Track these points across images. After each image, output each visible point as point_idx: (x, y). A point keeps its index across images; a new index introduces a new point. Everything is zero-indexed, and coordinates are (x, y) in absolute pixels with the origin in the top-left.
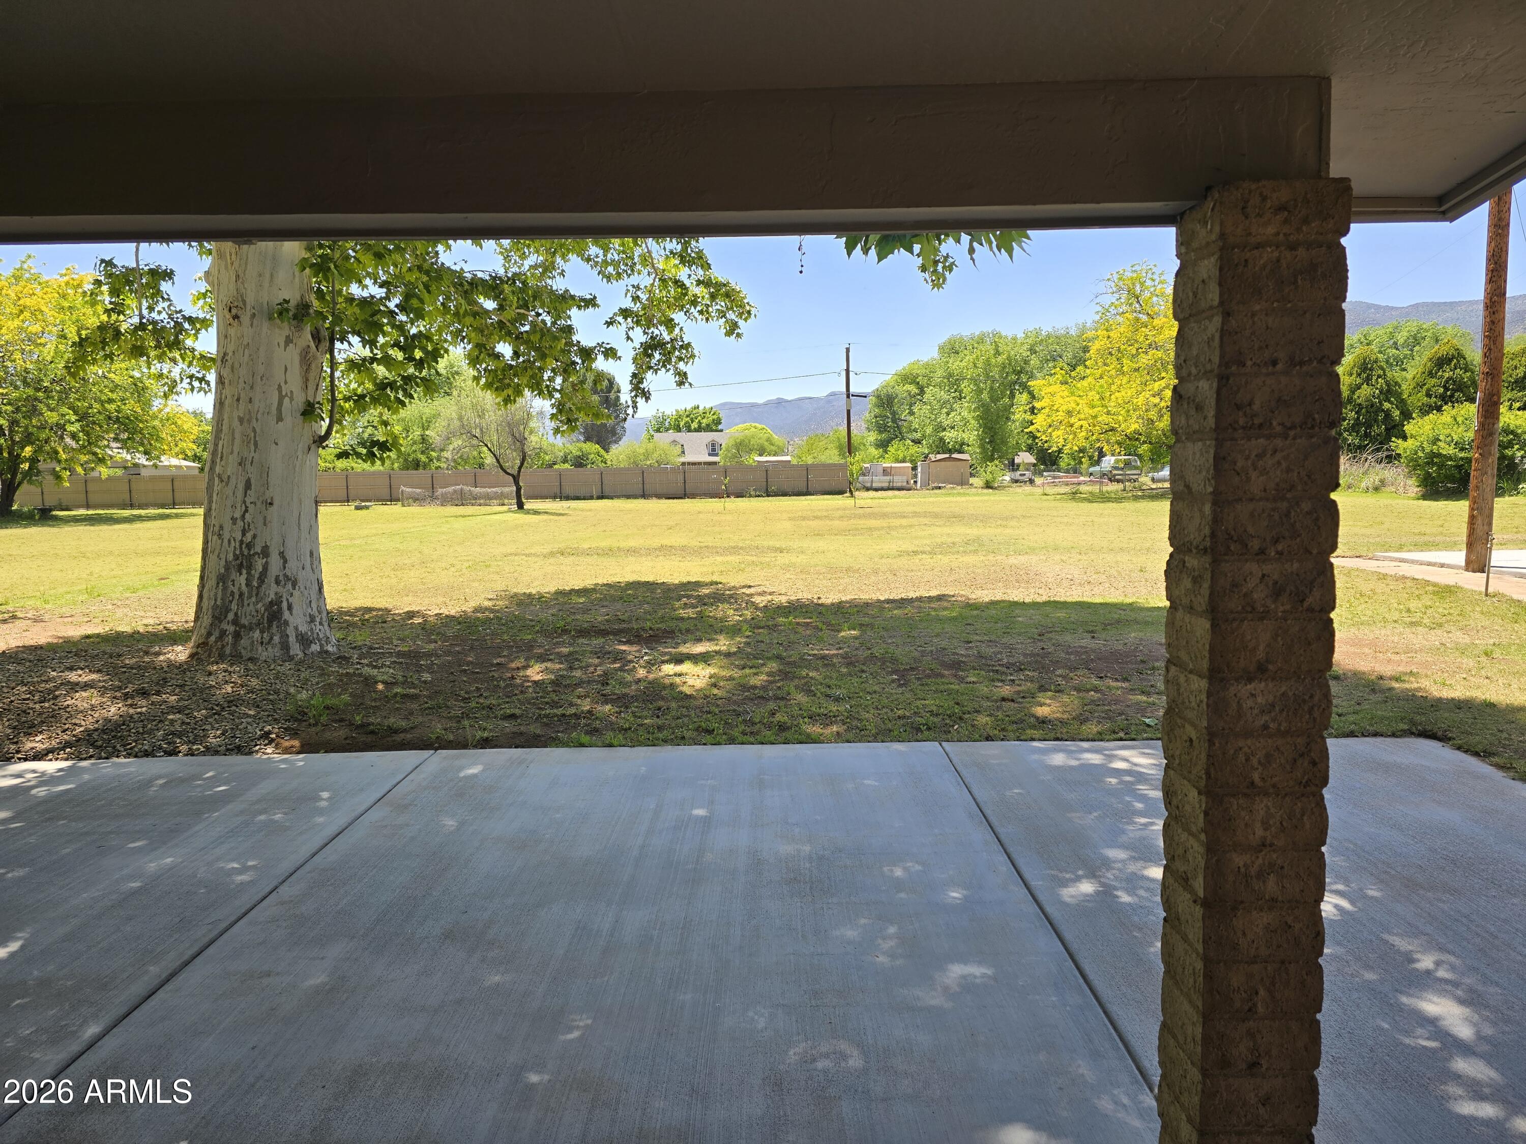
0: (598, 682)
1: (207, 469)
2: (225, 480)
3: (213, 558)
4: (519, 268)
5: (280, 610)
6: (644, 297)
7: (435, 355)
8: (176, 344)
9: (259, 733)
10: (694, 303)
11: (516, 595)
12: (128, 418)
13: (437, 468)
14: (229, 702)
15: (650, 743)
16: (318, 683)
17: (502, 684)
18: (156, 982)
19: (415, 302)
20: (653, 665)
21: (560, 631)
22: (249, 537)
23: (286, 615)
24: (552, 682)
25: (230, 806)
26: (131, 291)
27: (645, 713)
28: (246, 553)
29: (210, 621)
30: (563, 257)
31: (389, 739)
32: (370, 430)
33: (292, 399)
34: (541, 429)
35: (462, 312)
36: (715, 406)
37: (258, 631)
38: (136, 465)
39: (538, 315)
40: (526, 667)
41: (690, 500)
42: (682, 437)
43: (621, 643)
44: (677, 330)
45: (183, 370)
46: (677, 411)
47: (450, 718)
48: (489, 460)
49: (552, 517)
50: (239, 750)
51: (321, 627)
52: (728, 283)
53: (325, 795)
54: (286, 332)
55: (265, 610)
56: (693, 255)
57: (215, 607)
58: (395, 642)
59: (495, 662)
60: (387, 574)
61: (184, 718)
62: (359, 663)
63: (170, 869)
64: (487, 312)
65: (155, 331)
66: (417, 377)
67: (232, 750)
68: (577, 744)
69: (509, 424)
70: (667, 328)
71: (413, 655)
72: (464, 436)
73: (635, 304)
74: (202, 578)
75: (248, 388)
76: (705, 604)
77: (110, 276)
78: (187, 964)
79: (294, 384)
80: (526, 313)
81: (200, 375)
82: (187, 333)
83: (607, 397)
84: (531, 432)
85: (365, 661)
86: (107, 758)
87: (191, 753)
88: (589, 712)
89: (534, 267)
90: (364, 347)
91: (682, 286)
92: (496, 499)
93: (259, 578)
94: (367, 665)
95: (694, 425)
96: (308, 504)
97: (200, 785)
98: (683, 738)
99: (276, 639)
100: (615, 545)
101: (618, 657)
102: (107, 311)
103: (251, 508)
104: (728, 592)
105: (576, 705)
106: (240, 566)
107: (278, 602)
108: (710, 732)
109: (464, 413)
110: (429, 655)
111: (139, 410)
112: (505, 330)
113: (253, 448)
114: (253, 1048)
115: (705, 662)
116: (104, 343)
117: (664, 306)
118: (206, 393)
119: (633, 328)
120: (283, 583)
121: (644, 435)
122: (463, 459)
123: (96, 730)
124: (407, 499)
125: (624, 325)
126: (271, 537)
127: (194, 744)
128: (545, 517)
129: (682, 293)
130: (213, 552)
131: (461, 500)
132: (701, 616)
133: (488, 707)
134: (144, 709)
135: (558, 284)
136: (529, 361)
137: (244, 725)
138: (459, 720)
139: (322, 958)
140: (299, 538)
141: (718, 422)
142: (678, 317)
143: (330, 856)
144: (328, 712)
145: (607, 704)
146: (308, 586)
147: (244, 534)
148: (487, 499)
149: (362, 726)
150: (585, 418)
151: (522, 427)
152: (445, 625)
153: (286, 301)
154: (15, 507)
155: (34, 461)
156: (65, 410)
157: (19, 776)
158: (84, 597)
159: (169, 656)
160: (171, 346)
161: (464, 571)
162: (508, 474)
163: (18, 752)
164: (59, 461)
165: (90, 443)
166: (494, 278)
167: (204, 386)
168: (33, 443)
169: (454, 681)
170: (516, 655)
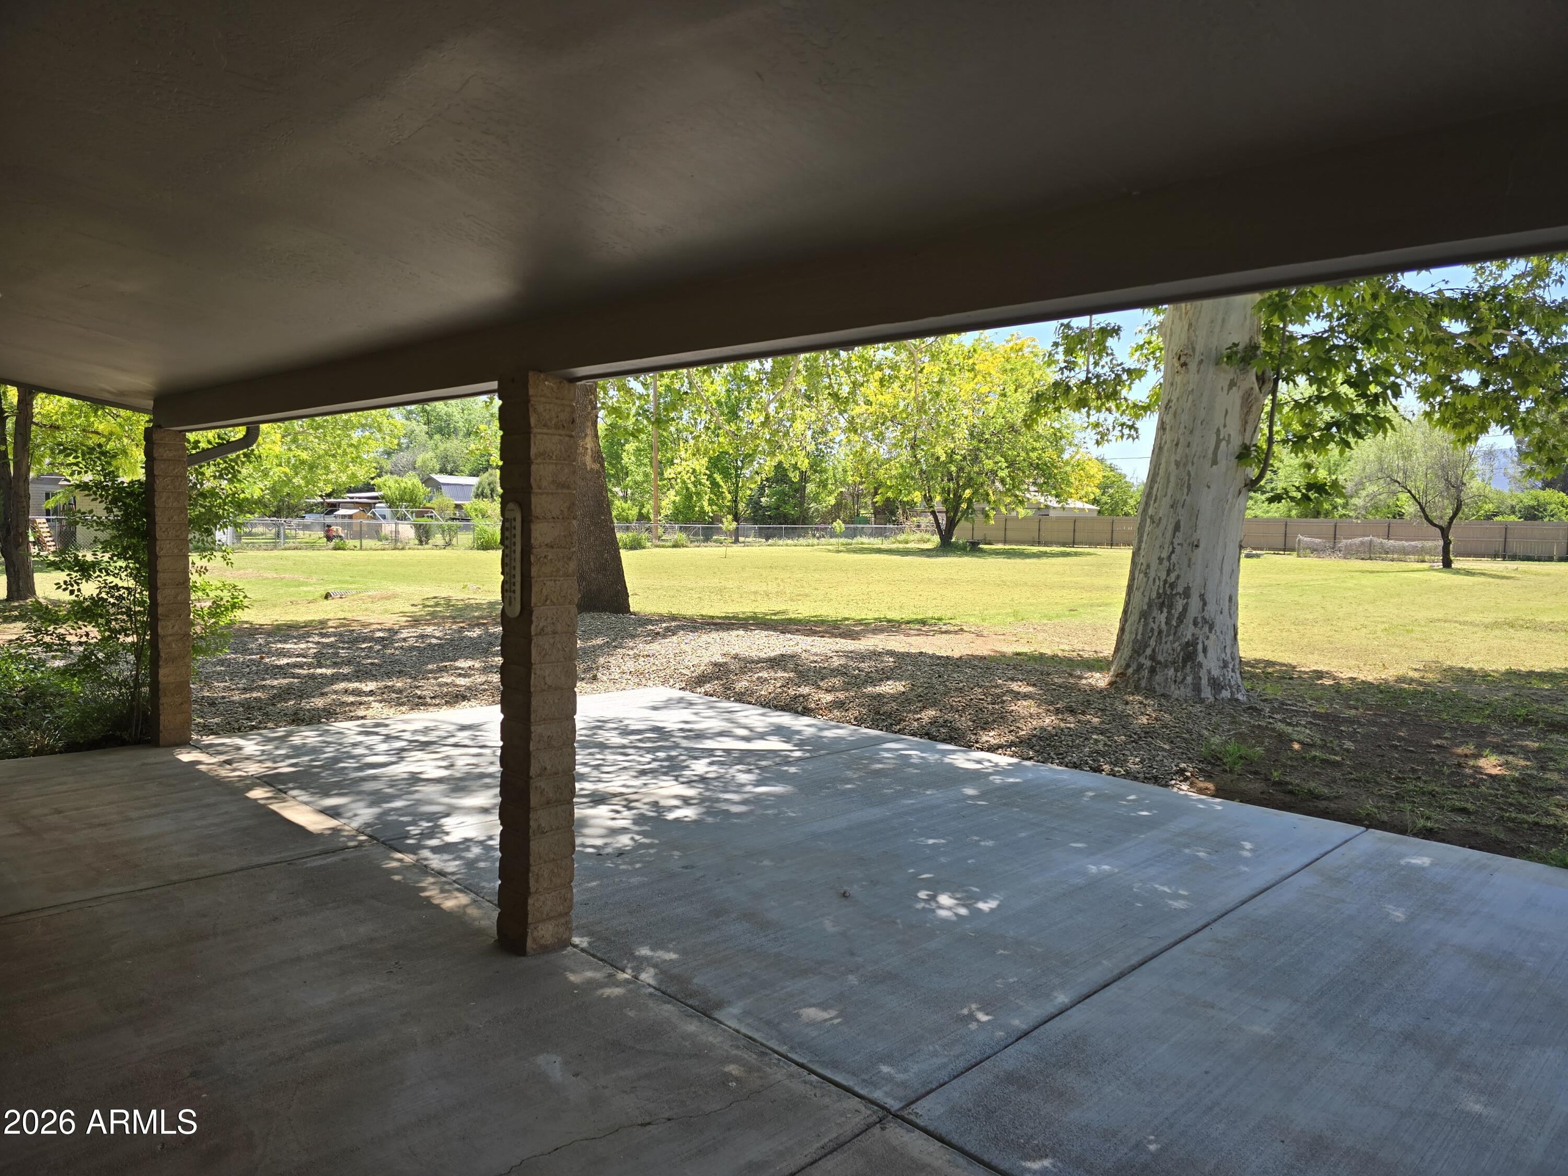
2: (1156, 520)
3: (1137, 595)
4: (1498, 280)
5: (1195, 651)
8: (1114, 395)
9: (1175, 768)
11: (1450, 668)
12: (1046, 465)
13: (1341, 516)
14: (1146, 733)
16: (1229, 731)
17: (1447, 770)
21: (1521, 720)
22: (1172, 578)
23: (1201, 657)
24: (1516, 780)
25: (1154, 833)
26: (1081, 349)
28: (1168, 593)
29: (1129, 653)
31: (1310, 803)
33: (1228, 442)
35: (1421, 339)
37: (1172, 670)
38: (1047, 507)
39: (1522, 333)
40: (1478, 756)
45: (1116, 419)
47: (1382, 796)
48: (1410, 508)
49: (1491, 580)
50: (1156, 780)
51: (1233, 675)
53: (1247, 845)
54: (1231, 375)
55: (1182, 649)
57: (1135, 641)
58: (1310, 702)
59: (1434, 743)
60: (1287, 627)
61: (1106, 739)
62: (1270, 717)
63: (1109, 876)
64: (1454, 337)
65: (1098, 384)
66: (1368, 415)
67: (1150, 779)
69: (1443, 468)
71: (1331, 719)
72: (1382, 481)
74: (1125, 612)
75: (1188, 432)
77: (1066, 337)
78: (1134, 968)
79: (1233, 429)
80: (1506, 332)
81: (1130, 423)
82: (1124, 384)
84: (1472, 477)
85: (1278, 716)
86: (1043, 762)
87: (1113, 774)
89: (1520, 277)
90: (1311, 385)
92: (1413, 554)
93: (1178, 618)
94: (1280, 721)
96: (1233, 547)
97: (1125, 806)
99: (1189, 679)
102: (1061, 369)
103: (1178, 548)
105: (1555, 815)
106: (1163, 604)
107: (1193, 643)
109: (1384, 455)
110: (1350, 721)
111: (1055, 457)
112: (1474, 356)
113: (1186, 490)
114: (1205, 1073)
116: (1056, 397)
118: (1134, 439)
120: (1200, 625)
122: (1376, 508)
123: (1035, 736)
124: (1304, 549)
126: (1193, 578)
127: (1115, 765)
128: (1482, 579)
130: (1138, 589)
131: (1369, 553)
133: (1430, 793)
134: (1072, 725)
135: (1553, 294)
136: (1502, 390)
137: (1160, 758)
138: (1393, 800)
139: (1266, 1011)
140: (1220, 582)
143: (1262, 908)
144: (1242, 761)
146: (1225, 630)
147: (1168, 575)
148: (1403, 554)
149: (1279, 783)
151: (1460, 472)
152: (1363, 691)
153: (1235, 345)
154: (953, 540)
155: (969, 501)
156: (998, 458)
157: (979, 762)
158: (1011, 619)
159: (1090, 681)
160: (1108, 397)
161: (1379, 634)
162: (1435, 525)
163: (977, 742)
164: (989, 502)
165: (1014, 487)
166: (1465, 296)
167: (1133, 432)
168: (972, 487)
169: (1383, 756)
170: (1462, 740)
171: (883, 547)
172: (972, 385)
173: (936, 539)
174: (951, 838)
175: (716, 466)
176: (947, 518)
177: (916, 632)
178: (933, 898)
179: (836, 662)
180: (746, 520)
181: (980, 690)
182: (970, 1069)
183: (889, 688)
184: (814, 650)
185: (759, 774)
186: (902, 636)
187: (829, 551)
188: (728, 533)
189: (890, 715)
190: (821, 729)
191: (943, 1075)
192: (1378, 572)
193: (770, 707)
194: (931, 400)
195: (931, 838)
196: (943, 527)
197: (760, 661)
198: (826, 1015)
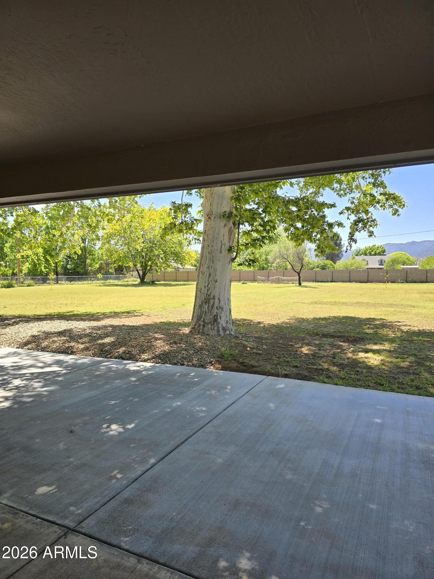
0: (331, 357)
1: (198, 269)
2: (203, 273)
4: (306, 194)
5: (217, 319)
6: (356, 202)
7: (274, 228)
8: (191, 228)
9: (209, 361)
10: (378, 202)
11: (298, 318)
12: (177, 253)
13: (270, 270)
14: (200, 349)
15: (354, 386)
16: (228, 345)
17: (293, 353)
18: (173, 447)
19: (269, 209)
20: (355, 352)
21: (315, 334)
22: (209, 292)
23: (219, 320)
24: (312, 355)
25: (199, 387)
26: (180, 211)
27: (351, 373)
28: (208, 298)
29: (196, 320)
30: (323, 189)
31: (251, 369)
32: (248, 256)
33: (225, 245)
34: (310, 255)
35: (284, 212)
36: (383, 245)
37: (210, 325)
38: (178, 268)
39: (312, 211)
40: (302, 347)
41: (370, 283)
42: (367, 258)
43: (340, 341)
44: (370, 214)
45: (193, 237)
46: (366, 247)
47: (273, 364)
48: (289, 267)
49: (312, 289)
50: (202, 366)
51: (230, 325)
52: (395, 193)
53: (229, 387)
54: (225, 222)
55: (213, 318)
56: (379, 183)
57: (198, 316)
58: (254, 333)
59: (290, 344)
60: (252, 307)
61: (186, 353)
62: (241, 339)
63: (180, 406)
64: (293, 212)
65: (186, 224)
66: (266, 236)
67: (200, 366)
68: (322, 382)
69: (297, 254)
70: (366, 213)
71: (260, 338)
72: (281, 258)
73: (352, 205)
74: (195, 305)
75: (212, 242)
76: (378, 328)
77: (174, 207)
78: (182, 443)
79: (226, 241)
80: (308, 211)
81: (198, 238)
82: (195, 225)
83: (336, 242)
84: (306, 256)
85: (244, 339)
86: (164, 364)
87: (188, 365)
88: (327, 369)
89: (311, 193)
90: (249, 226)
91: (374, 196)
92: (291, 281)
93: (212, 307)
94: (244, 340)
95: (373, 253)
96: (228, 281)
97: (190, 377)
98: (369, 386)
99: (216, 328)
100: (337, 300)
101: (340, 347)
102: (173, 218)
103: (210, 282)
104: (389, 324)
105: (322, 365)
106: (206, 302)
107: (216, 316)
108: (382, 385)
109: (281, 250)
110: (266, 339)
111: (180, 250)
112: (299, 218)
113: (212, 262)
114: (202, 482)
115: (379, 353)
116: (171, 228)
117: (365, 205)
119: (350, 215)
120: (219, 309)
121: (351, 257)
122: (280, 267)
123: (162, 354)
124: (260, 281)
125: (347, 214)
126: (216, 293)
127: (189, 362)
128: (309, 289)
129: (373, 199)
130: (198, 297)
131: (278, 281)
132: (376, 333)
133: (287, 362)
134: (175, 348)
135: (320, 199)
136: (308, 229)
137: (204, 358)
138: (276, 365)
139: (226, 451)
140: (224, 293)
141: (384, 251)
142: (371, 209)
143: (230, 411)
144: (231, 356)
145: (335, 366)
146: (227, 310)
147: (208, 292)
148: (288, 281)
149: (242, 363)
150: (329, 250)
151: (302, 255)
152: (271, 328)
153: (225, 212)
154: (145, 280)
155: (151, 266)
156: (160, 250)
157: (139, 367)
158: (161, 309)
159: (183, 331)
160: (190, 229)
161: (279, 308)
162: (296, 272)
163: (140, 359)
164: (158, 266)
165: (166, 261)
166: (296, 199)
167: (199, 242)
168: (151, 261)
169: (275, 350)
170: (298, 342)
171: (118, 284)
172: (149, 223)
173: (139, 280)
174: (121, 400)
175: (47, 253)
176: (143, 272)
177: (124, 317)
178: (108, 427)
179: (88, 331)
180: (61, 274)
181: (143, 338)
182: (110, 500)
183: (107, 340)
184: (80, 327)
185: (44, 383)
186: (118, 319)
187: (96, 286)
188: (53, 280)
189: (107, 351)
190: (77, 360)
191: (98, 506)
192: (281, 287)
193: (56, 353)
194: (128, 228)
195: (114, 401)
196: (141, 276)
197: (55, 333)
198: (50, 489)
